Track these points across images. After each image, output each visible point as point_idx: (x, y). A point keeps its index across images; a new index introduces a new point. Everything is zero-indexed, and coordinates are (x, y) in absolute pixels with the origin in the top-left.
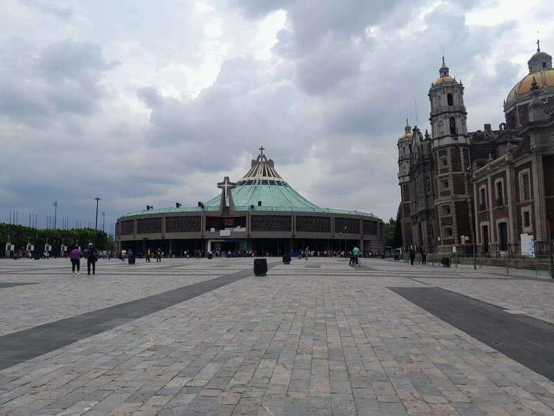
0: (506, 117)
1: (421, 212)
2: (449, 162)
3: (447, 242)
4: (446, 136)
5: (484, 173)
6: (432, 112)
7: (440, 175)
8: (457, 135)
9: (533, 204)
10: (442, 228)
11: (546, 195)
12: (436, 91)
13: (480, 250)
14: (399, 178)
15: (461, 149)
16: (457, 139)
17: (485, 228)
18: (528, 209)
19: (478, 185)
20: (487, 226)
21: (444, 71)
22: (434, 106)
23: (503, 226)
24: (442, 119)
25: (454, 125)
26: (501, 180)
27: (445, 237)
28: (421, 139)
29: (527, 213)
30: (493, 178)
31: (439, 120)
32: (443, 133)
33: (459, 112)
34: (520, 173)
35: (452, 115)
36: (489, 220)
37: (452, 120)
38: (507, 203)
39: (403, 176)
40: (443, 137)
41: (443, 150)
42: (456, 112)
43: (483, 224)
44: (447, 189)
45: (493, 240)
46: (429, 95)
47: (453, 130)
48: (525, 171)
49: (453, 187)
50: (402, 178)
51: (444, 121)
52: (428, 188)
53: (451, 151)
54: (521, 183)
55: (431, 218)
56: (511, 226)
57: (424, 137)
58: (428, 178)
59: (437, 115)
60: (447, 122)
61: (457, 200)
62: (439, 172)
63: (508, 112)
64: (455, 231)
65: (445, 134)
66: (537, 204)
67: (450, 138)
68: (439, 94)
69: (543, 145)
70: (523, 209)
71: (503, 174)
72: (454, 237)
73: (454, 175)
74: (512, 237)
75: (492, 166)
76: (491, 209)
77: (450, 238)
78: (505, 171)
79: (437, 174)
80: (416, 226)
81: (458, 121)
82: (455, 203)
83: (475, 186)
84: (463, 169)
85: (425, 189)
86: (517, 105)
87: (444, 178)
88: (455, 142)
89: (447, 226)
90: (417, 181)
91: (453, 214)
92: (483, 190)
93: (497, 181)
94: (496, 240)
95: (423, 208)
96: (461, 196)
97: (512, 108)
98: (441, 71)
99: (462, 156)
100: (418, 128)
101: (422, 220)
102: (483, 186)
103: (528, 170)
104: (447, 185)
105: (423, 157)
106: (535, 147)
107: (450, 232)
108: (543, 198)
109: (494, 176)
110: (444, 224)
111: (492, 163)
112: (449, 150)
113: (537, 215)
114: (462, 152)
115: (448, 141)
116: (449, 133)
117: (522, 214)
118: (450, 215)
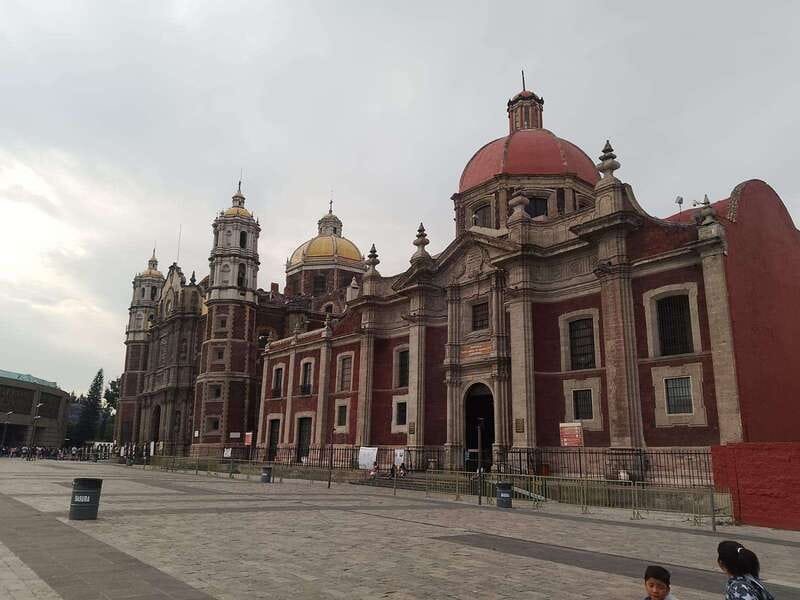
0: (287, 280)
1: (165, 392)
2: (229, 323)
3: (208, 440)
4: (230, 288)
5: (286, 347)
6: (215, 249)
7: (212, 340)
8: (245, 290)
9: (355, 398)
10: (203, 418)
11: (374, 387)
12: (225, 222)
13: (262, 453)
14: (127, 333)
15: (248, 308)
16: (244, 295)
17: (275, 422)
18: (347, 402)
19: (272, 363)
20: (278, 421)
21: (239, 200)
22: (220, 242)
23: (304, 423)
24: (228, 263)
25: (244, 275)
26: (312, 361)
27: (208, 431)
28: (183, 283)
29: (343, 409)
30: (299, 356)
31: (224, 263)
32: (227, 282)
33: (252, 259)
34: (339, 356)
35: (244, 261)
36: (284, 413)
37: (242, 267)
38: (316, 392)
39: (135, 332)
40: (227, 288)
41: (221, 305)
42: (248, 258)
43: (272, 416)
44: (220, 362)
45: (286, 440)
46: (215, 226)
47: (241, 280)
48: (347, 353)
49: (230, 360)
50: (131, 335)
51: (231, 267)
52: (182, 355)
53: (235, 310)
54: (339, 368)
55: (180, 401)
56: (319, 423)
57: (188, 282)
58: (185, 340)
59: (221, 256)
60: (234, 269)
61: (233, 380)
62: (212, 336)
63: (290, 273)
64: (222, 424)
65: (230, 285)
66: (362, 398)
67: (236, 291)
68: (229, 228)
69: (376, 326)
70: (338, 403)
71: (316, 354)
72: (221, 431)
73: (233, 343)
74: (318, 440)
75: (299, 341)
76: (289, 398)
77: (214, 433)
78: (319, 350)
79: (209, 338)
80: (149, 411)
81: (249, 271)
82: (231, 383)
83: (266, 364)
84: (246, 337)
85: (178, 356)
86: (304, 268)
87: (219, 346)
88: (241, 298)
89: (213, 416)
90: (163, 342)
91: (224, 398)
92: (279, 371)
93: (305, 360)
94: (291, 441)
95: (170, 384)
96: (238, 374)
97: (296, 271)
98: (235, 198)
99: (247, 319)
100: (178, 265)
101: (166, 403)
102: (281, 365)
103: (352, 353)
104: (220, 356)
105: (183, 308)
106: (367, 326)
107: (216, 425)
108: (370, 390)
109: (301, 354)
110: (208, 412)
111: (300, 336)
112: (231, 307)
113: (360, 412)
114: (247, 314)
115: (231, 294)
116: (235, 285)
117: (337, 409)
118: (218, 400)
